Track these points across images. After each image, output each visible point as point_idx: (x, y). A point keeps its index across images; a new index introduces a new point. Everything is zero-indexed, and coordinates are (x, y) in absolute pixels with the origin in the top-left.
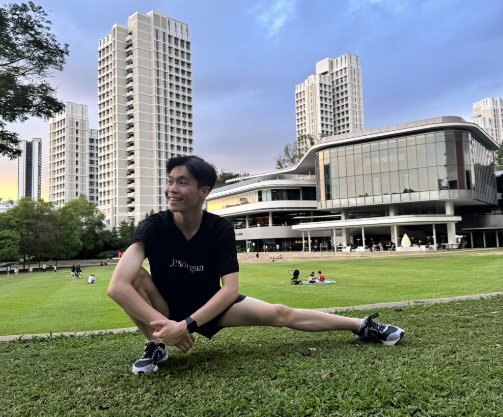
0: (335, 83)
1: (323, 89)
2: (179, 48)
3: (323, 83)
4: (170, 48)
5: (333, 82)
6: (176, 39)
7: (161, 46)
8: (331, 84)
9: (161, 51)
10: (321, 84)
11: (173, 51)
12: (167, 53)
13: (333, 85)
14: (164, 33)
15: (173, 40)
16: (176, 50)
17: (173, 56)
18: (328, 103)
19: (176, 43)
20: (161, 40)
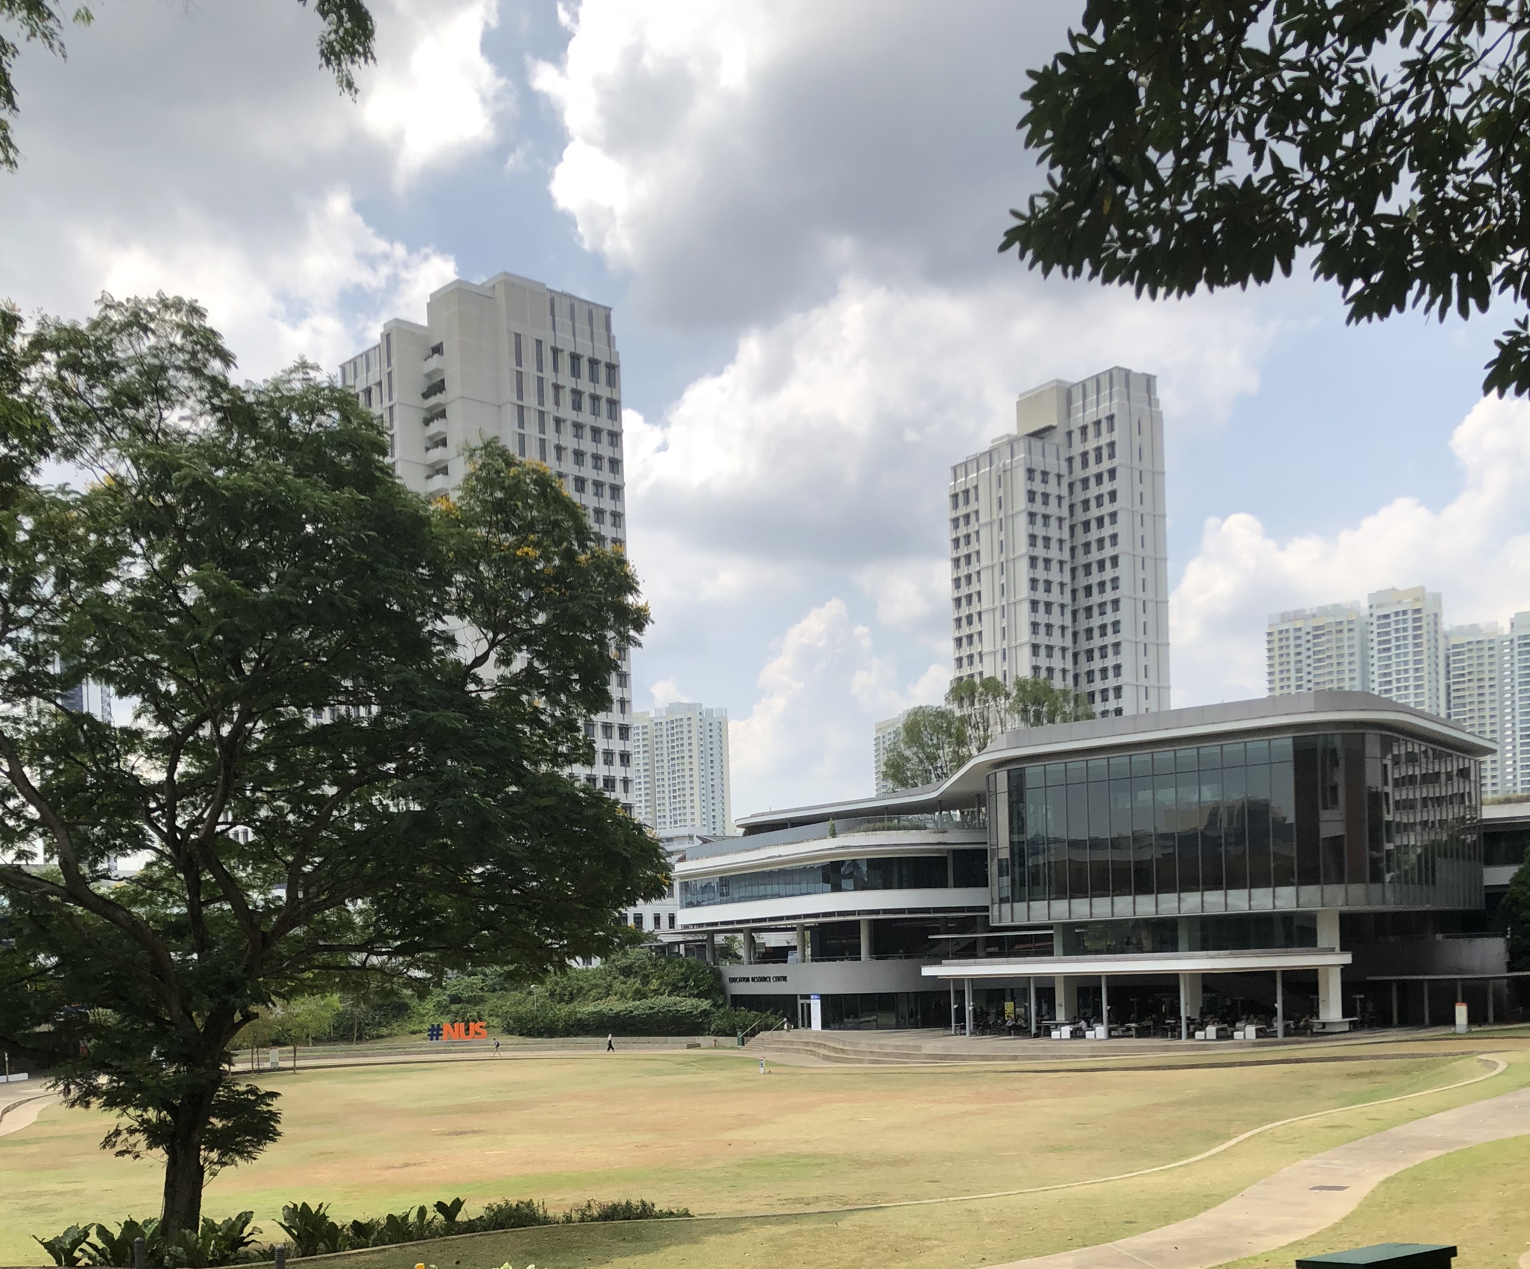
0: (1077, 463)
1: (1038, 487)
2: (585, 386)
3: (1039, 467)
4: (557, 387)
5: (1070, 460)
6: (575, 358)
7: (530, 386)
8: (1064, 470)
9: (531, 400)
10: (1030, 471)
11: (567, 398)
12: (549, 405)
13: (1071, 472)
14: (539, 343)
15: (565, 363)
16: (576, 393)
17: (567, 412)
18: (1053, 532)
19: (575, 372)
20: (529, 367)
